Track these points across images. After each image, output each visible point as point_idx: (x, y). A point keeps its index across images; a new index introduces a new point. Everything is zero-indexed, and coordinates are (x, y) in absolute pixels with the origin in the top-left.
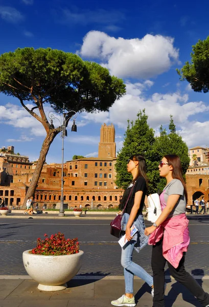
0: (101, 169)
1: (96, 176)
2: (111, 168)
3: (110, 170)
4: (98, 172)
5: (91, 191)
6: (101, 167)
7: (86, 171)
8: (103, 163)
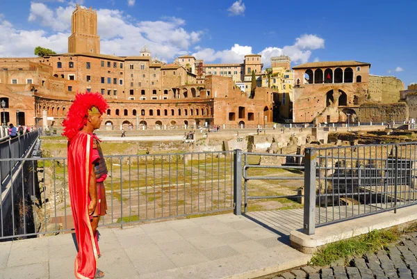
0: (109, 72)
1: (103, 80)
2: (121, 70)
3: (121, 73)
4: (106, 76)
5: (113, 102)
6: (109, 69)
7: (89, 73)
8: (112, 62)
